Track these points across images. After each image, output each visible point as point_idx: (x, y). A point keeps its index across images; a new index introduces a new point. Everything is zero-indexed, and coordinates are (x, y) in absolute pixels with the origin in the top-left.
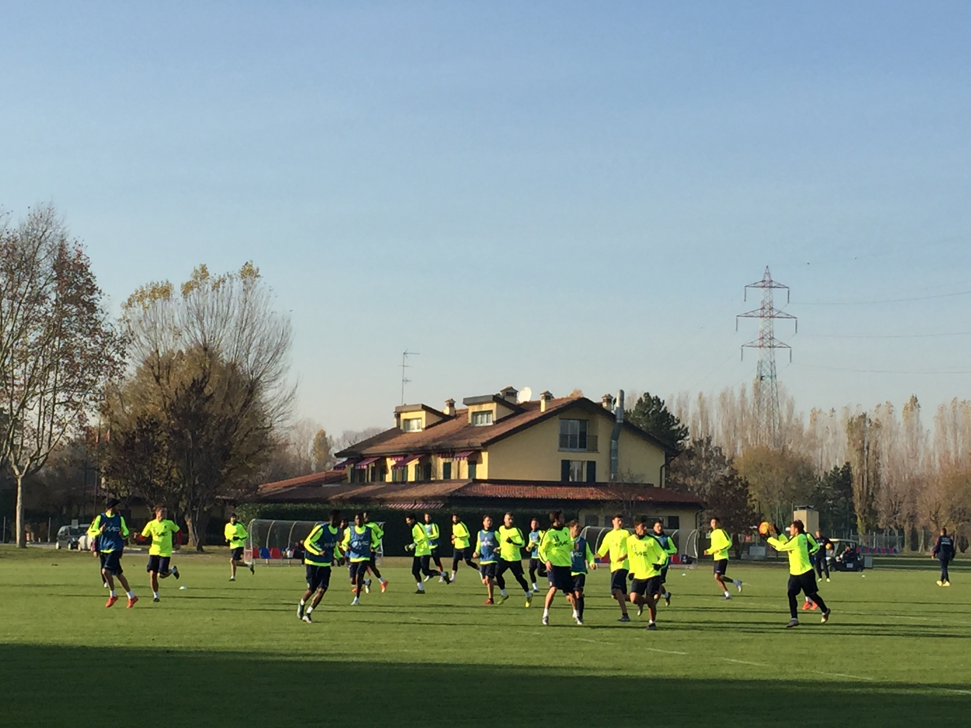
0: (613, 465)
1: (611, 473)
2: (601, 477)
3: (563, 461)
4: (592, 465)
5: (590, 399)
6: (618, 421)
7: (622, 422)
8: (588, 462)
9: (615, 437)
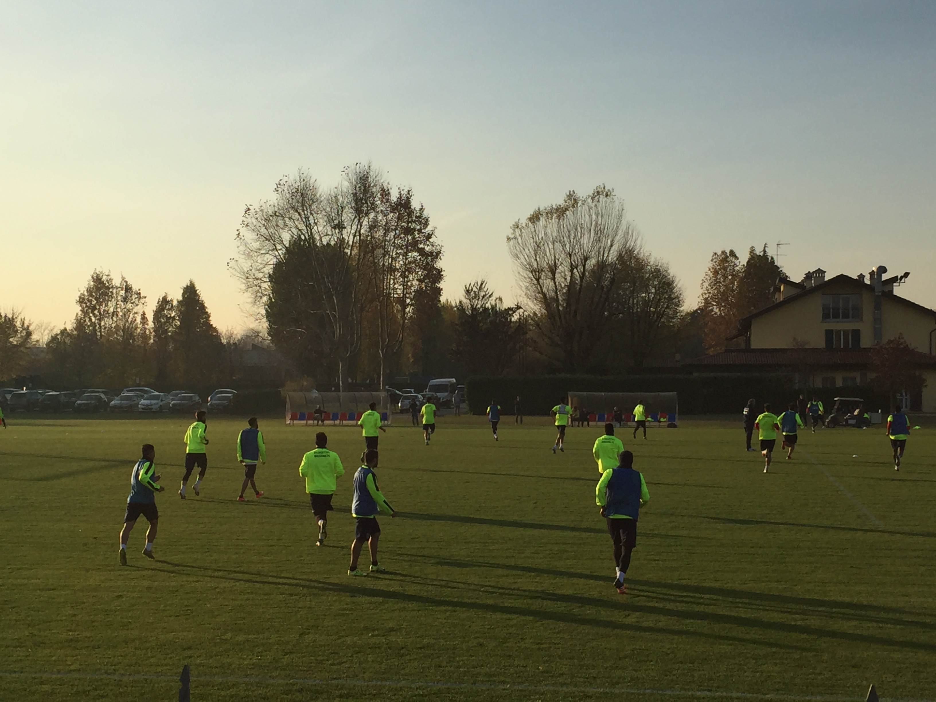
0: (877, 333)
1: (875, 339)
2: (866, 342)
3: (826, 330)
4: (856, 333)
5: (850, 276)
6: (876, 294)
7: (880, 294)
8: (853, 331)
9: (877, 307)
